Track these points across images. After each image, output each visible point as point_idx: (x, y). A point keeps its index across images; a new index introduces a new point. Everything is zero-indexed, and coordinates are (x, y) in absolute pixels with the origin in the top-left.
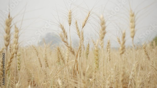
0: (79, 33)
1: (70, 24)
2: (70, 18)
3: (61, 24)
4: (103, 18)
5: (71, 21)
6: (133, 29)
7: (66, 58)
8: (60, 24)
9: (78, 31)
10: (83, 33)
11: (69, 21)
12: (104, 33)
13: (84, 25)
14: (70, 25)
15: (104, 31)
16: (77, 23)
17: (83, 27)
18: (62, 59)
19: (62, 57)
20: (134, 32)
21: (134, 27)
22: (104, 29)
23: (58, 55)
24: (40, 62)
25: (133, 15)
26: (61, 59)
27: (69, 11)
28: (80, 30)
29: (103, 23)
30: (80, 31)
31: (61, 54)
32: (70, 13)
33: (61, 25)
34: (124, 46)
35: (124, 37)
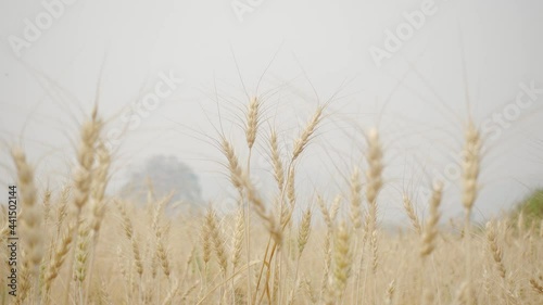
0: (281, 175)
1: (251, 141)
2: (254, 124)
3: (227, 140)
4: (377, 137)
5: (255, 132)
6: (470, 183)
7: (231, 251)
8: (224, 139)
9: (279, 166)
10: (292, 176)
11: (250, 132)
12: (377, 187)
13: (301, 150)
14: (250, 147)
15: (377, 180)
16: (275, 141)
17: (296, 156)
18: (220, 254)
19: (220, 247)
20: (473, 191)
21: (476, 176)
22: (377, 172)
23: (206, 239)
24: (137, 258)
25: (474, 139)
26: (213, 254)
27: (252, 101)
28: (284, 165)
29: (376, 155)
30: (285, 167)
31: (216, 236)
32: (253, 107)
33: (227, 145)
34: (434, 230)
35: (437, 203)
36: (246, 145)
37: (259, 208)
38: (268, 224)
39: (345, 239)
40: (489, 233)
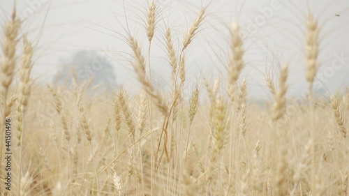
0: (174, 61)
1: (151, 36)
2: (152, 22)
3: (132, 35)
4: (238, 28)
5: (153, 29)
6: (311, 62)
8: (129, 34)
9: (173, 55)
10: (183, 62)
11: (148, 29)
12: (239, 68)
13: (189, 41)
14: (150, 40)
15: (239, 62)
16: (169, 35)
17: (186, 46)
18: (129, 124)
19: (129, 118)
20: (314, 69)
21: (316, 57)
22: (238, 57)
23: (117, 112)
24: (66, 128)
25: (314, 28)
27: (151, 4)
28: (176, 54)
29: (237, 43)
30: (177, 55)
31: (126, 110)
32: (151, 10)
33: (132, 39)
34: (282, 100)
35: (284, 79)
36: (147, 39)
37: (148, 89)
38: (156, 100)
39: (222, 109)
40: (333, 103)
